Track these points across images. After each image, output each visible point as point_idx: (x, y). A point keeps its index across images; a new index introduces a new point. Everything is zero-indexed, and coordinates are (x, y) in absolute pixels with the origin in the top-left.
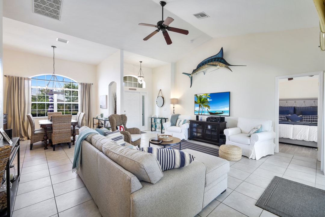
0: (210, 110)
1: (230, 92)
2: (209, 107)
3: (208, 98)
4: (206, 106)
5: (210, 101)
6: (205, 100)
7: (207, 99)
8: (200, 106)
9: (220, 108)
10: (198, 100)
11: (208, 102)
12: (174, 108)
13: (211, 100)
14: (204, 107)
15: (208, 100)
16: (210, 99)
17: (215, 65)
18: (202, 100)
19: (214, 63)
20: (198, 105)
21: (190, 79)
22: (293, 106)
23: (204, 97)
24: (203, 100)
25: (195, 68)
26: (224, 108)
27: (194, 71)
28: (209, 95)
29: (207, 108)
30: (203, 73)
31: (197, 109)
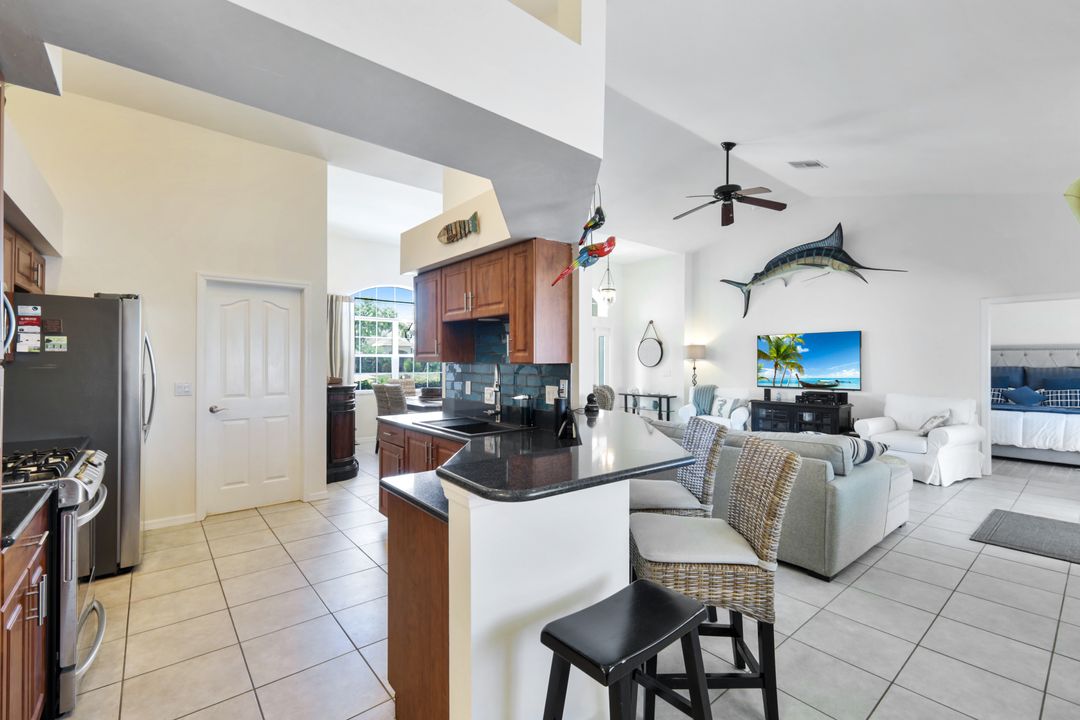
0: (804, 377)
1: (860, 332)
2: (799, 368)
3: (799, 344)
4: (793, 365)
5: (803, 353)
6: (790, 351)
7: (795, 349)
8: (776, 366)
9: (832, 371)
10: (770, 348)
11: (799, 355)
12: (694, 369)
13: (806, 350)
14: (788, 370)
15: (799, 349)
16: (803, 348)
17: (821, 266)
18: (782, 350)
19: (818, 260)
20: (773, 362)
21: (742, 297)
22: (1021, 365)
23: (787, 341)
24: (785, 350)
25: (761, 269)
26: (841, 370)
27: (758, 277)
28: (800, 338)
29: (794, 372)
30: (782, 283)
31: (769, 373)
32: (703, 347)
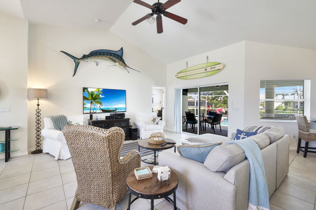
0: (102, 107)
1: (125, 90)
2: (101, 104)
3: (101, 94)
4: (98, 102)
5: (102, 98)
6: (97, 97)
7: (99, 96)
8: (91, 103)
9: (114, 105)
10: (89, 96)
11: (100, 98)
12: (38, 105)
13: (103, 96)
14: (96, 104)
15: (101, 96)
16: (102, 95)
17: (115, 61)
18: (94, 96)
19: (114, 58)
20: (90, 101)
23: (95, 93)
24: (95, 97)
26: (117, 104)
27: (85, 57)
28: (101, 91)
29: (99, 105)
31: (88, 105)
32: (46, 90)
